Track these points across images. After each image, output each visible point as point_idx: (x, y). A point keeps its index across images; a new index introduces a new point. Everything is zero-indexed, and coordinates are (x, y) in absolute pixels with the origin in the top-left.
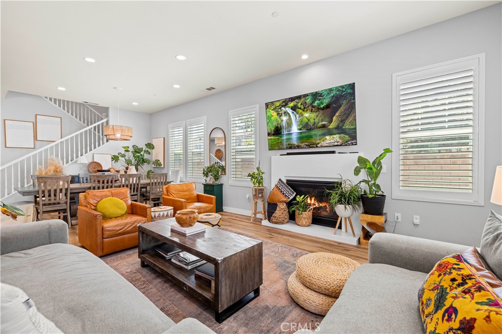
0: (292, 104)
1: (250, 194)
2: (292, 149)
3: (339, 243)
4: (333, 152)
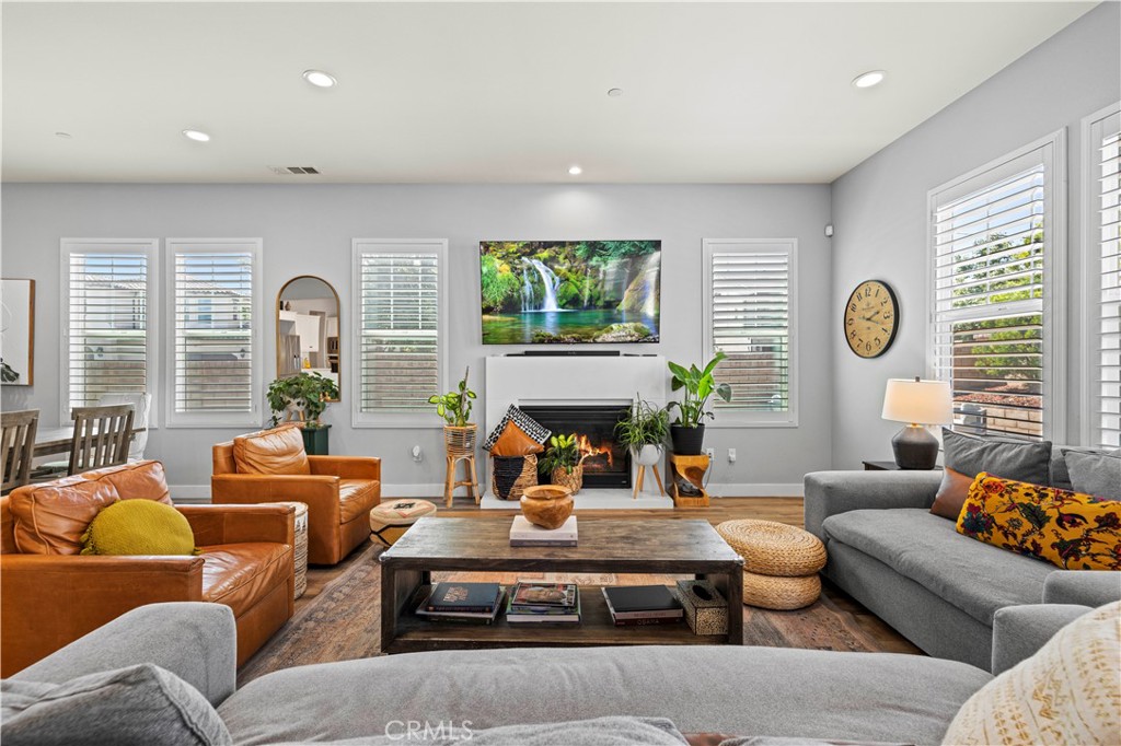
2: (545, 344)
4: (617, 354)
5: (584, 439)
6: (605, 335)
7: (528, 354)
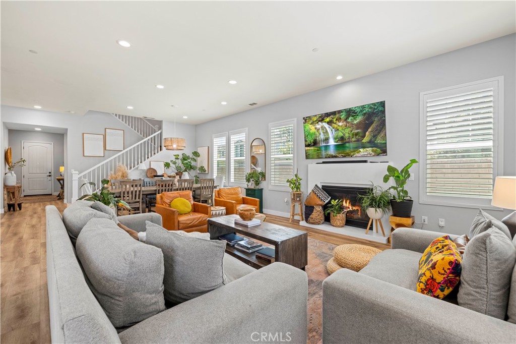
0: (328, 119)
1: (288, 198)
3: (370, 242)
4: (365, 162)
5: (348, 202)
6: (357, 154)
7: (324, 163)
